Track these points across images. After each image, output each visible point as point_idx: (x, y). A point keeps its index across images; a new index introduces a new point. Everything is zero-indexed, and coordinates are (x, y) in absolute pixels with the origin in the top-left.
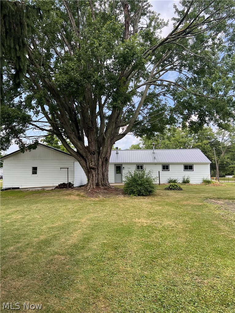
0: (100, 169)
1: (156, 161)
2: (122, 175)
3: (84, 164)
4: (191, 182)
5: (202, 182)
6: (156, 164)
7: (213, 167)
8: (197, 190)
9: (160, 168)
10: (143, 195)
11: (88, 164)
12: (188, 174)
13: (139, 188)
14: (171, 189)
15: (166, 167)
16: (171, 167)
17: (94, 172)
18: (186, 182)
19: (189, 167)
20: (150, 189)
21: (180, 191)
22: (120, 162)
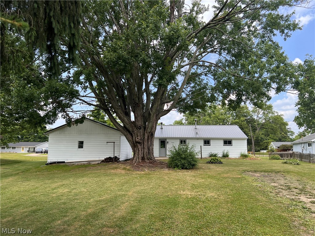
0: (146, 143)
1: (198, 136)
2: (166, 149)
3: (131, 139)
4: (230, 156)
5: (240, 156)
6: (198, 139)
7: (249, 142)
8: (235, 163)
9: (202, 142)
10: (186, 169)
11: (134, 138)
12: (227, 148)
13: (183, 161)
14: (212, 163)
15: (207, 142)
16: (212, 142)
17: (139, 147)
18: (225, 156)
19: (228, 142)
20: (193, 163)
21: (220, 165)
22: (165, 137)
